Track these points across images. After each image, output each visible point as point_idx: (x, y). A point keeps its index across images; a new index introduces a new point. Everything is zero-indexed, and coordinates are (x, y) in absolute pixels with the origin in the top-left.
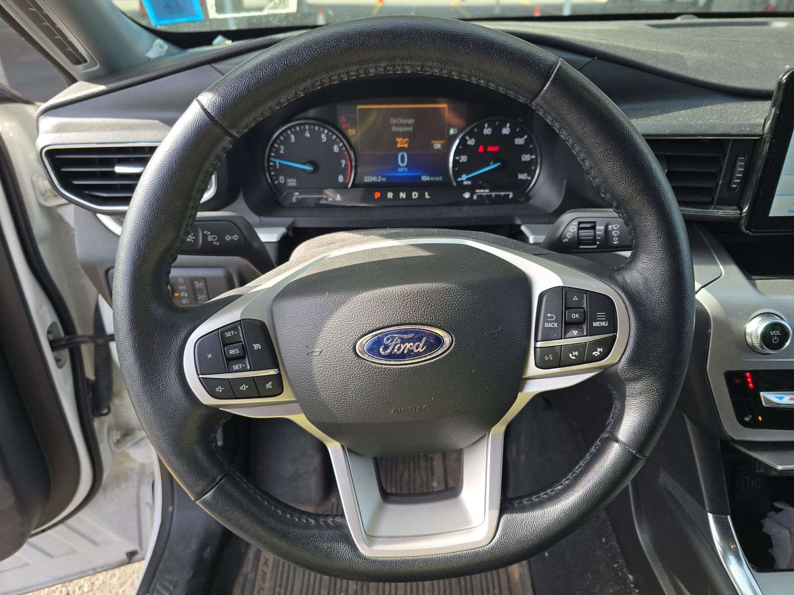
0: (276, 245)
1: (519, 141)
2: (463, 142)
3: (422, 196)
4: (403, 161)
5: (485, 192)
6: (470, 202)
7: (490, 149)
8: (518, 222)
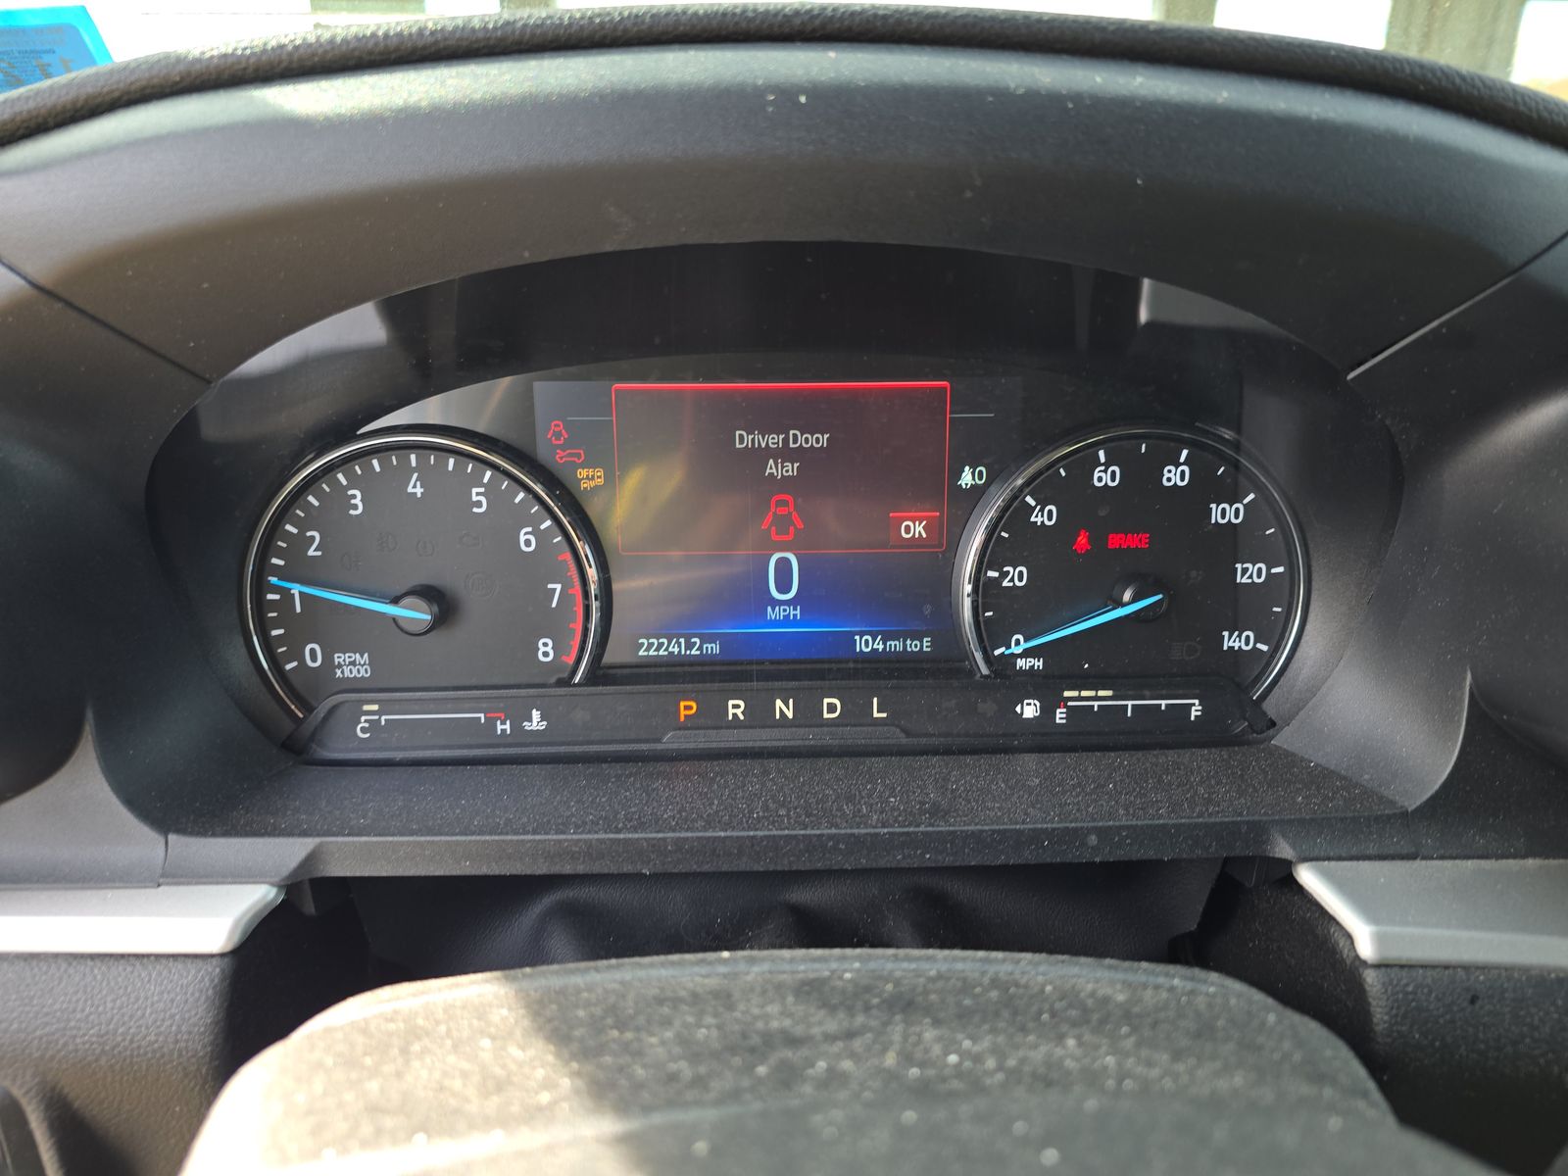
0: (215, 970)
1: (1225, 513)
2: (1014, 514)
3: (856, 713)
4: (784, 586)
5: (1097, 698)
6: (1042, 740)
7: (1115, 541)
8: (1283, 850)
